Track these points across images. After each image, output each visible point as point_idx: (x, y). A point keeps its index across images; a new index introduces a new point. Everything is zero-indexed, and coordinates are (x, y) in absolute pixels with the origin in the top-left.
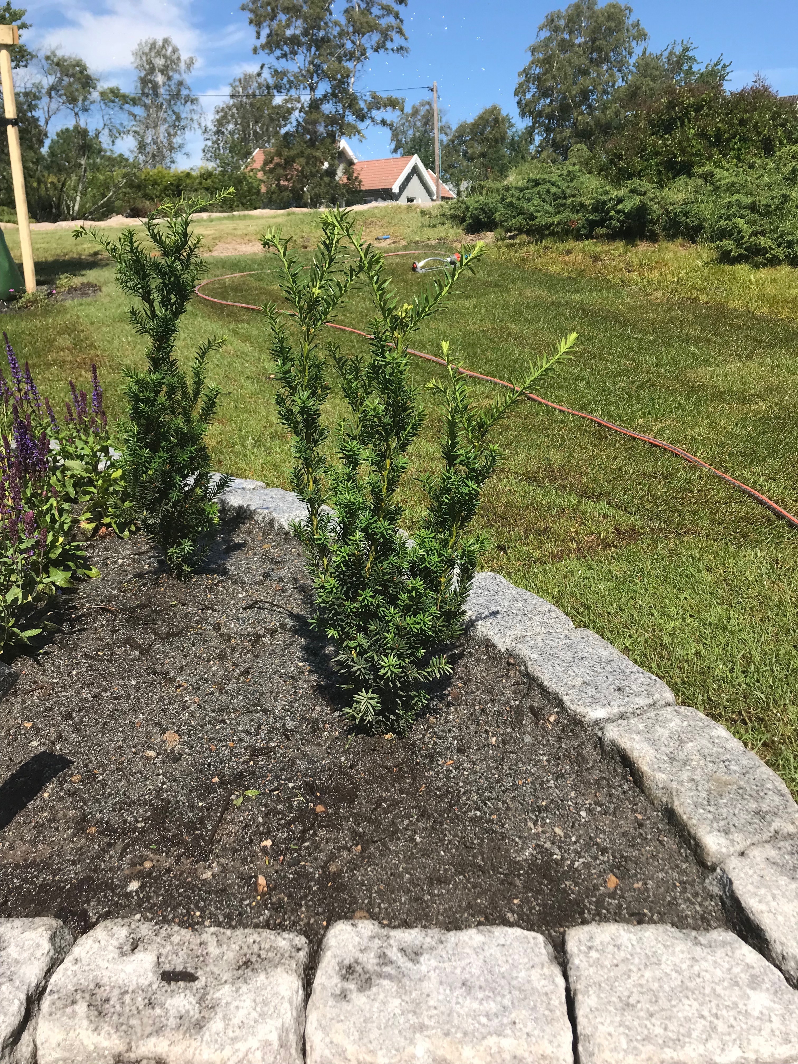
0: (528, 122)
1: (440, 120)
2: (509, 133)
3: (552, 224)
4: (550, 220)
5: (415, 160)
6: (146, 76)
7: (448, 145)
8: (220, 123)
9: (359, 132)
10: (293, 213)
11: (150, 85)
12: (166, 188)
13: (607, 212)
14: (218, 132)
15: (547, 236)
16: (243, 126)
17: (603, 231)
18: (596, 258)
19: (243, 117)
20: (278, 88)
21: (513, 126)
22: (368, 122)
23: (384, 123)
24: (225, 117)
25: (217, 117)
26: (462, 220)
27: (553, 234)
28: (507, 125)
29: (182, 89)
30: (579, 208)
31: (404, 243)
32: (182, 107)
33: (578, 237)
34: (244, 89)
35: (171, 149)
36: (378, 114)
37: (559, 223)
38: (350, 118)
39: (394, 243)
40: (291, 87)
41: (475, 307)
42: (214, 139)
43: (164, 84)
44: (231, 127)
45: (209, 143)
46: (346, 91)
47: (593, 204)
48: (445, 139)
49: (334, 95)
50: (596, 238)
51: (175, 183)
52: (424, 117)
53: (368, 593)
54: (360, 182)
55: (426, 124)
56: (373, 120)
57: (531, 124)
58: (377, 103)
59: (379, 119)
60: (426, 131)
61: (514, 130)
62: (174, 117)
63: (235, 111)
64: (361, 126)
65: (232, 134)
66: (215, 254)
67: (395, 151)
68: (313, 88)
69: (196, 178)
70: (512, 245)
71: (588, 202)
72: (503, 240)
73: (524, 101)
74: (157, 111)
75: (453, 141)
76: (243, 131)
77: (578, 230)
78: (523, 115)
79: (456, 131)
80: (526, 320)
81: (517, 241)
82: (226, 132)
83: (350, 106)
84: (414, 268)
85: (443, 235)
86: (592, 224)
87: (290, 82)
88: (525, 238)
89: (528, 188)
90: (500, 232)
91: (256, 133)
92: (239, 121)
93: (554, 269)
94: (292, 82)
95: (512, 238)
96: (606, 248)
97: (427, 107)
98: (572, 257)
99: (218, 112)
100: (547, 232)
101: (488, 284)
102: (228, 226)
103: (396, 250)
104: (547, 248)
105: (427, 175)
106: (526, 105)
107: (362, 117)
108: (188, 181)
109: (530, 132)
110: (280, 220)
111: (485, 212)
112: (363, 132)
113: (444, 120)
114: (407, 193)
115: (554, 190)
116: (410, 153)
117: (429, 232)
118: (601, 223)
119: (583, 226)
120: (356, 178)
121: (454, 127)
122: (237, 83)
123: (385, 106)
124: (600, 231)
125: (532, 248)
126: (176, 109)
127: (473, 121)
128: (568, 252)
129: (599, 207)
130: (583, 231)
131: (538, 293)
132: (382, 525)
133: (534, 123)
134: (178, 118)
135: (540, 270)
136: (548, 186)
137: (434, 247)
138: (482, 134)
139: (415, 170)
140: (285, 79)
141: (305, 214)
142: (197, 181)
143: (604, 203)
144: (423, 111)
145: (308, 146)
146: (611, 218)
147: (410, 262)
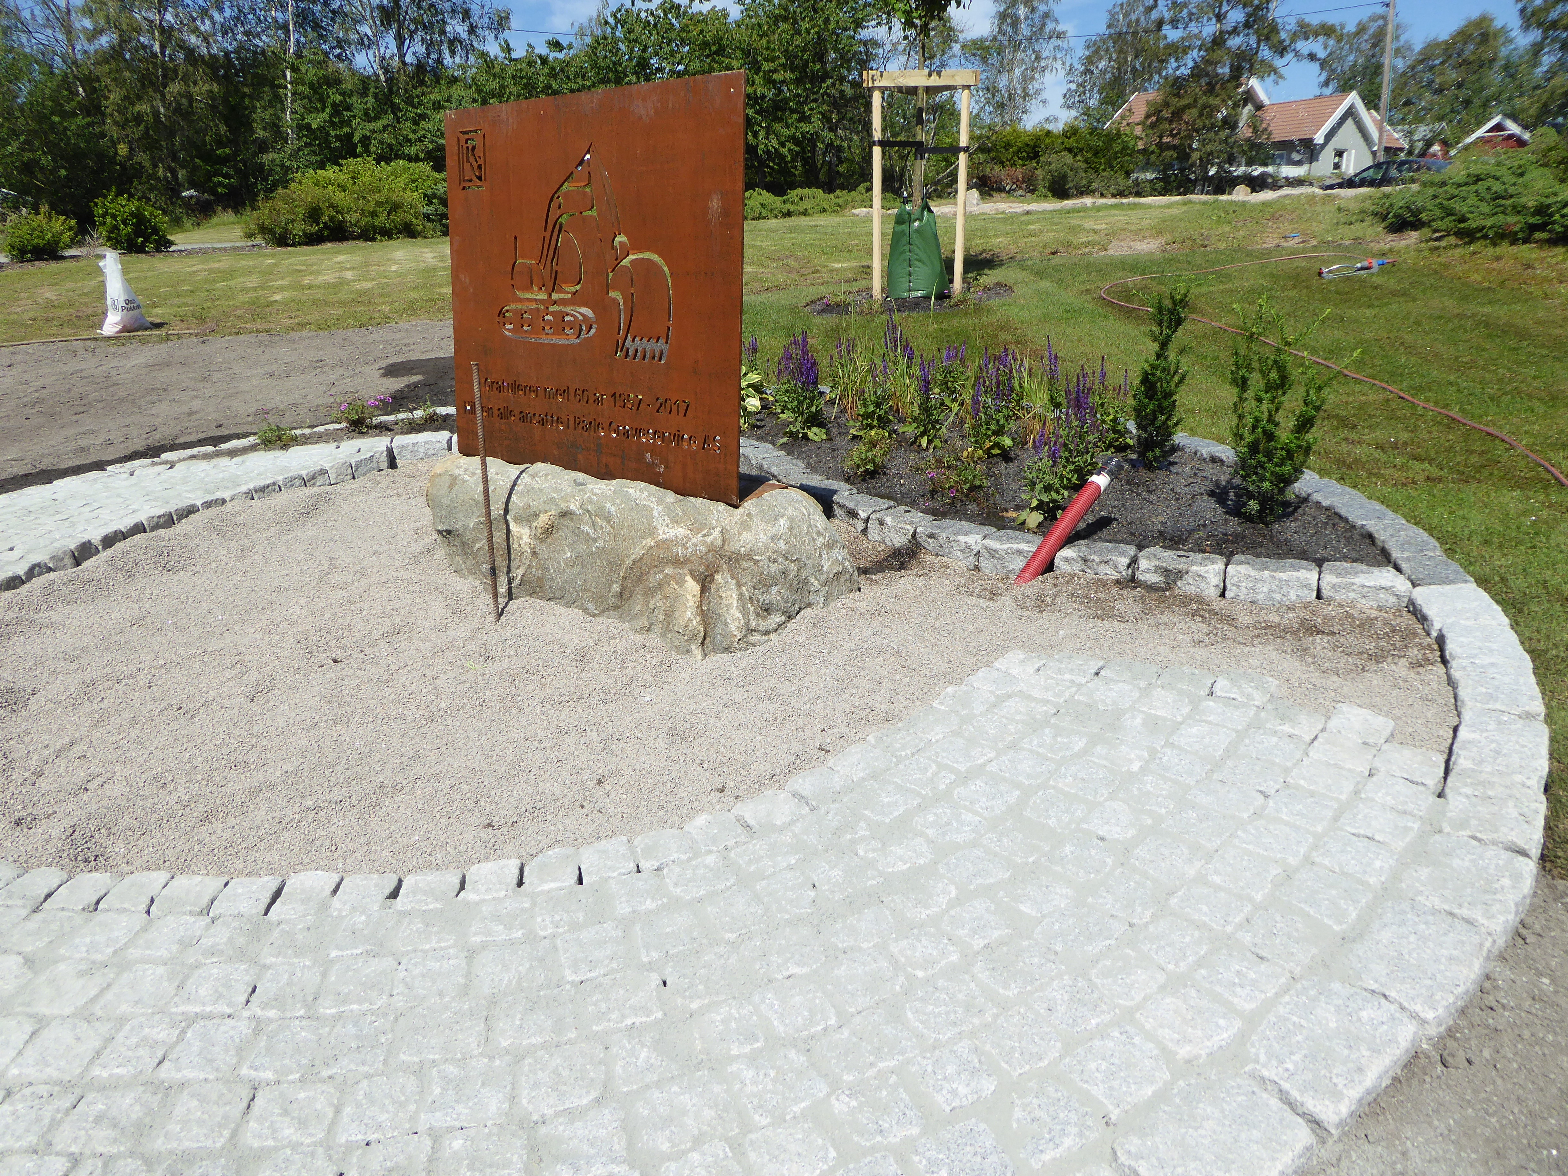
0: (1535, 35)
1: (1397, 38)
2: (1504, 52)
3: (1484, 227)
4: (1483, 223)
5: (1353, 98)
6: (1005, 10)
7: (1404, 74)
8: (1090, 61)
9: (1275, 71)
10: (1190, 202)
11: (1009, 20)
12: (1019, 150)
13: (1551, 215)
14: (1087, 71)
15: (1479, 239)
16: (1119, 63)
17: (1544, 235)
18: (1528, 266)
19: (1120, 52)
20: (1174, 23)
21: (1511, 41)
22: (1289, 56)
23: (1312, 57)
24: (1096, 52)
25: (1087, 53)
26: (1385, 218)
27: (1485, 237)
28: (1501, 41)
29: (1048, 21)
30: (1517, 210)
31: (1314, 242)
32: (1044, 45)
33: (1514, 242)
34: (1126, 15)
35: (1026, 96)
36: (1304, 46)
37: (1491, 227)
38: (1265, 52)
39: (1303, 242)
40: (1191, 20)
41: (1375, 316)
42: (1080, 80)
43: (1026, 18)
44: (1102, 64)
45: (1073, 86)
46: (1264, 18)
47: (1536, 206)
48: (1401, 64)
49: (1247, 25)
50: (1536, 242)
51: (1032, 143)
52: (1374, 36)
53: (1261, 456)
54: (1270, 134)
55: (1374, 46)
56: (1297, 54)
57: (1539, 39)
58: (1305, 31)
59: (1305, 52)
60: (1373, 56)
61: (1512, 47)
62: (1033, 57)
63: (1111, 44)
64: (1278, 62)
65: (1103, 72)
66: (1110, 252)
67: (1326, 83)
68: (1220, 17)
69: (1058, 136)
70: (1437, 248)
71: (1531, 204)
72: (1427, 241)
73: (1530, 10)
74: (1014, 51)
75: (1413, 68)
76: (1119, 69)
77: (1516, 233)
78: (1526, 27)
79: (1420, 53)
80: (1424, 331)
81: (1443, 243)
82: (1096, 72)
83: (1267, 39)
84: (1320, 274)
85: (1359, 234)
86: (1533, 228)
87: (1191, 14)
88: (1453, 240)
89: (1466, 184)
90: (1426, 232)
91: (1134, 70)
92: (1114, 56)
93: (1475, 277)
94: (1193, 14)
95: (1438, 239)
96: (1543, 254)
97: (1380, 22)
98: (1501, 264)
99: (1088, 47)
100: (1479, 235)
101: (1394, 293)
102: (1119, 218)
103: (1305, 250)
104: (1475, 253)
105: (1369, 118)
106: (1533, 14)
107: (1282, 50)
108: (1047, 141)
109: (1537, 50)
110: (1175, 211)
111: (1410, 210)
112: (1282, 71)
113: (1403, 38)
114: (1335, 143)
115: (1497, 187)
116: (1345, 88)
117: (1345, 230)
118: (1541, 227)
119: (1521, 230)
120: (1266, 129)
121: (1418, 47)
122: (1118, 9)
123: (1316, 35)
124: (1538, 235)
125: (1458, 252)
126: (1037, 48)
127: (1447, 37)
128: (1498, 258)
129: (1541, 210)
130: (1520, 235)
131: (1446, 303)
132: (1271, 427)
133: (1545, 38)
134: (1038, 58)
135: (1460, 278)
136: (1490, 182)
137: (1346, 248)
138: (1459, 55)
139: (1350, 113)
140: (1185, 11)
141: (1205, 203)
142: (1060, 141)
143: (1549, 206)
144: (1373, 28)
145: (1205, 93)
146: (1554, 223)
147: (1317, 266)
